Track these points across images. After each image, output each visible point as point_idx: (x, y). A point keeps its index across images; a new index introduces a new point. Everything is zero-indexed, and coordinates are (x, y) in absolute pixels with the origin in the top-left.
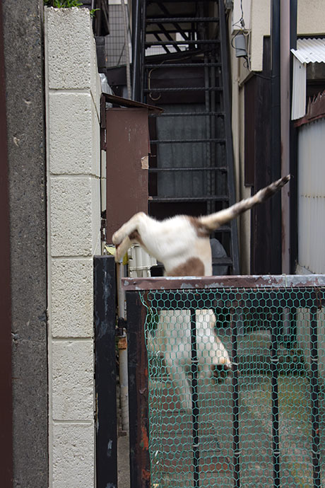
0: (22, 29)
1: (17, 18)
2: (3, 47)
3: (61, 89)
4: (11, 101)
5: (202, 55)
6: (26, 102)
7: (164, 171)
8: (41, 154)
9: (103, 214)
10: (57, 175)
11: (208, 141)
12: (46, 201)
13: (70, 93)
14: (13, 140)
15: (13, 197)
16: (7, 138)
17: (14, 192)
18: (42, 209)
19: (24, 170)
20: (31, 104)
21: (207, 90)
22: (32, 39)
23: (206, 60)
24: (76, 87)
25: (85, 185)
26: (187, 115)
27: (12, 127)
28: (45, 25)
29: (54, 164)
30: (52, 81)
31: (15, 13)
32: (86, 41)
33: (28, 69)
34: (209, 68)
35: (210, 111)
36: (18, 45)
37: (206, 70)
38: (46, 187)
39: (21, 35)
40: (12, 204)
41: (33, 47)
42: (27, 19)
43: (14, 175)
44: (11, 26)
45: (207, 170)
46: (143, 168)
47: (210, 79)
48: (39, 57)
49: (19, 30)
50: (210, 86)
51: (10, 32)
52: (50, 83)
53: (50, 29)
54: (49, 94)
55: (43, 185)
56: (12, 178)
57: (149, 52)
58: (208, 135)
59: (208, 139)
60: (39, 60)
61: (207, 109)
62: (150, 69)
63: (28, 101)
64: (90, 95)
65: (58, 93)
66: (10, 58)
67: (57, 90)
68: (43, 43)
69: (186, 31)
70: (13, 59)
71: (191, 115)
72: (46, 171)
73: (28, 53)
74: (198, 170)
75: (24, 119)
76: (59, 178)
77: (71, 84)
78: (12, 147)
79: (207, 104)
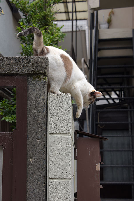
0: (37, 104)
1: (34, 99)
2: (27, 113)
3: (55, 134)
4: (29, 140)
5: (126, 105)
6: (37, 140)
7: (107, 167)
8: (44, 168)
9: (75, 195)
10: (52, 179)
11: (131, 151)
12: (46, 193)
13: (60, 136)
14: (30, 160)
15: (29, 191)
16: (27, 159)
17: (29, 188)
18: (44, 198)
19: (35, 176)
20: (40, 142)
21: (130, 123)
22: (42, 109)
23: (129, 107)
24: (63, 132)
25: (67, 184)
26: (119, 136)
27: (30, 154)
28: (48, 102)
29: (51, 173)
30: (51, 129)
31: (33, 97)
32: (69, 110)
33: (39, 124)
34: (131, 112)
35: (132, 134)
36: (34, 112)
37: (129, 112)
38: (46, 185)
39: (36, 107)
40: (28, 195)
41: (42, 113)
42: (39, 99)
43: (30, 179)
44: (31, 103)
45: (131, 167)
46: (97, 170)
47: (131, 117)
48: (44, 118)
49: (35, 104)
50: (131, 121)
51: (31, 106)
52: (50, 131)
53: (50, 104)
54: (49, 136)
55: (45, 184)
56: (29, 180)
57: (98, 103)
58: (131, 146)
59: (131, 149)
60: (45, 119)
61: (130, 133)
62: (98, 112)
63: (38, 140)
64: (70, 137)
65: (54, 136)
66: (30, 118)
67: (53, 134)
68: (47, 111)
69: (117, 91)
70: (32, 119)
71: (121, 136)
72: (46, 176)
73: (39, 116)
74: (126, 167)
75: (36, 149)
76: (53, 180)
77: (60, 131)
78: (29, 164)
79: (130, 130)
